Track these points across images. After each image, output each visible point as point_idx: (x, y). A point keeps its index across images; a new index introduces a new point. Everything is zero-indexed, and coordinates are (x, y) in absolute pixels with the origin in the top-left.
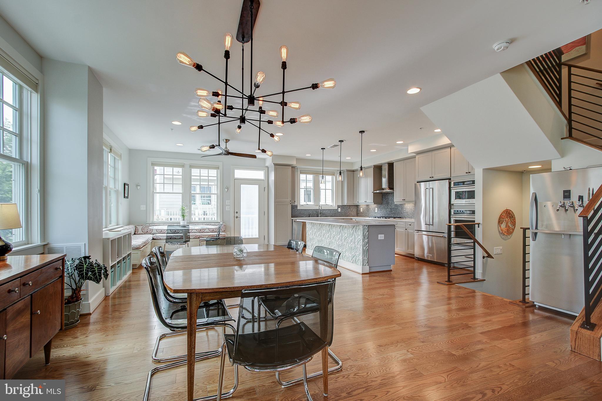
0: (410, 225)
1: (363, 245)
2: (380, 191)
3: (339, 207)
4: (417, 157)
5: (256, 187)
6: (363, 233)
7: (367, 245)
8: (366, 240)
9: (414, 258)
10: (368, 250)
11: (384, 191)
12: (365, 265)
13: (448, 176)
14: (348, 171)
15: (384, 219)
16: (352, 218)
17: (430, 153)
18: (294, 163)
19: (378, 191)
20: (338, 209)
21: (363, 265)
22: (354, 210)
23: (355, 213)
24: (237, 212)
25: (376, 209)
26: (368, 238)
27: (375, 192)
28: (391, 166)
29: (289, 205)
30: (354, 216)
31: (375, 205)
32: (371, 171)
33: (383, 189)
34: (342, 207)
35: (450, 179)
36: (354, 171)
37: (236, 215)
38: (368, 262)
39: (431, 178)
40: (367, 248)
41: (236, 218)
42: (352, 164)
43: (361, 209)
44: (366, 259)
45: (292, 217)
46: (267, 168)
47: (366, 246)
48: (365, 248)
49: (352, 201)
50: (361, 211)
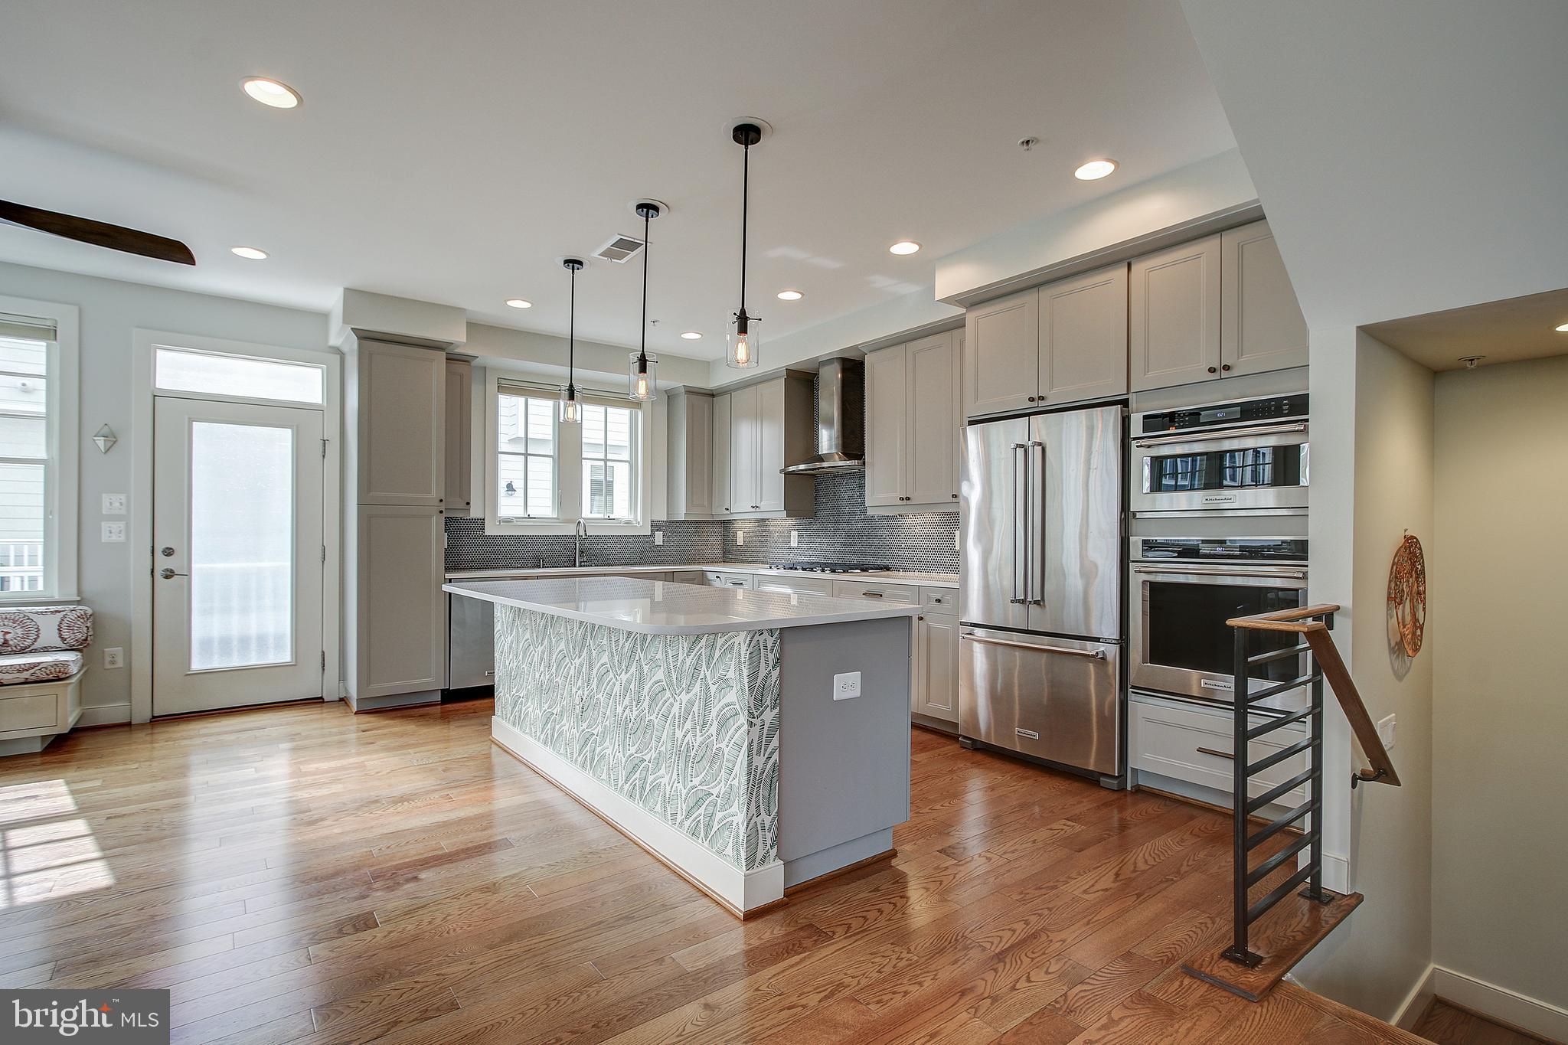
0: (938, 601)
1: (750, 745)
2: (811, 466)
3: (656, 526)
4: (971, 318)
5: (282, 439)
6: (753, 676)
7: (775, 743)
8: (769, 716)
9: (954, 738)
10: (778, 768)
11: (825, 465)
12: (763, 861)
13: (1118, 390)
14: (691, 392)
15: (828, 575)
16: (705, 568)
17: (1029, 299)
18: (456, 336)
19: (802, 467)
20: (653, 535)
21: (751, 861)
22: (714, 538)
23: (718, 552)
24: (169, 552)
25: (794, 534)
26: (778, 701)
27: (791, 469)
28: (853, 370)
29: (434, 520)
30: (712, 562)
31: (791, 521)
32: (776, 395)
33: (821, 459)
34: (670, 526)
35: (1125, 403)
36: (713, 396)
37: (163, 563)
38: (777, 840)
39: (1034, 404)
40: (776, 756)
41: (167, 577)
42: (706, 366)
43: (740, 534)
44: (768, 820)
45: (447, 569)
46: (338, 357)
47: (767, 747)
48: (759, 761)
49: (706, 503)
50: (740, 542)
